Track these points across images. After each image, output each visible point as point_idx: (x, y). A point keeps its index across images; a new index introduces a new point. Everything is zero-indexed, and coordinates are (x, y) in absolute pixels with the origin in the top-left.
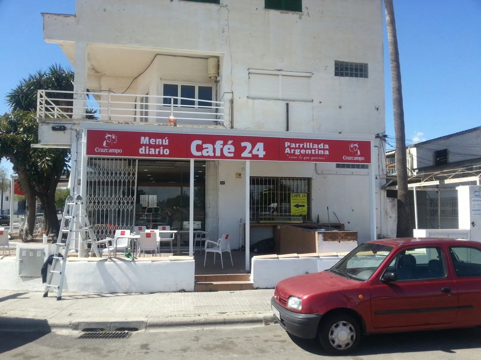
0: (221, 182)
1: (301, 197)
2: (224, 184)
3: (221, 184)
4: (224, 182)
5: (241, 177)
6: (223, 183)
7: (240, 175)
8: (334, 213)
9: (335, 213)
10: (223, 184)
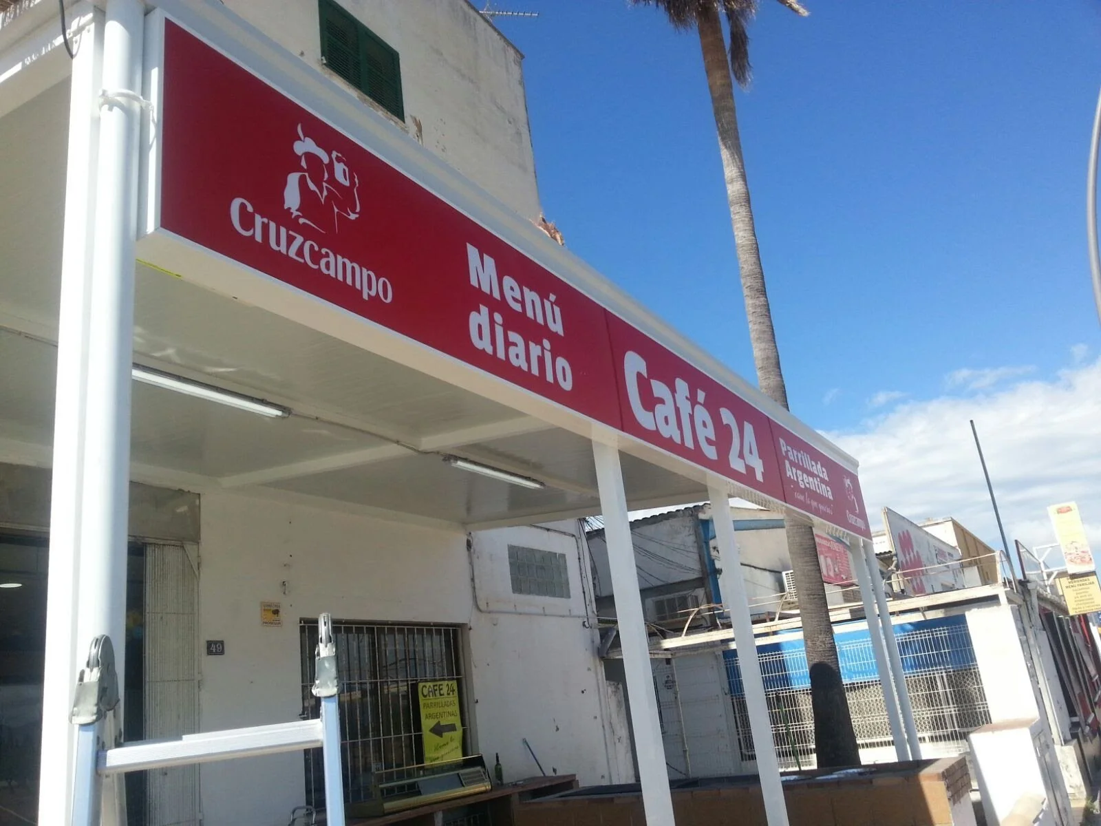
0: (209, 644)
1: (446, 695)
2: (222, 653)
3: (210, 652)
4: (222, 643)
5: (278, 623)
6: (215, 648)
7: (276, 612)
8: (525, 742)
9: (527, 741)
10: (216, 654)
